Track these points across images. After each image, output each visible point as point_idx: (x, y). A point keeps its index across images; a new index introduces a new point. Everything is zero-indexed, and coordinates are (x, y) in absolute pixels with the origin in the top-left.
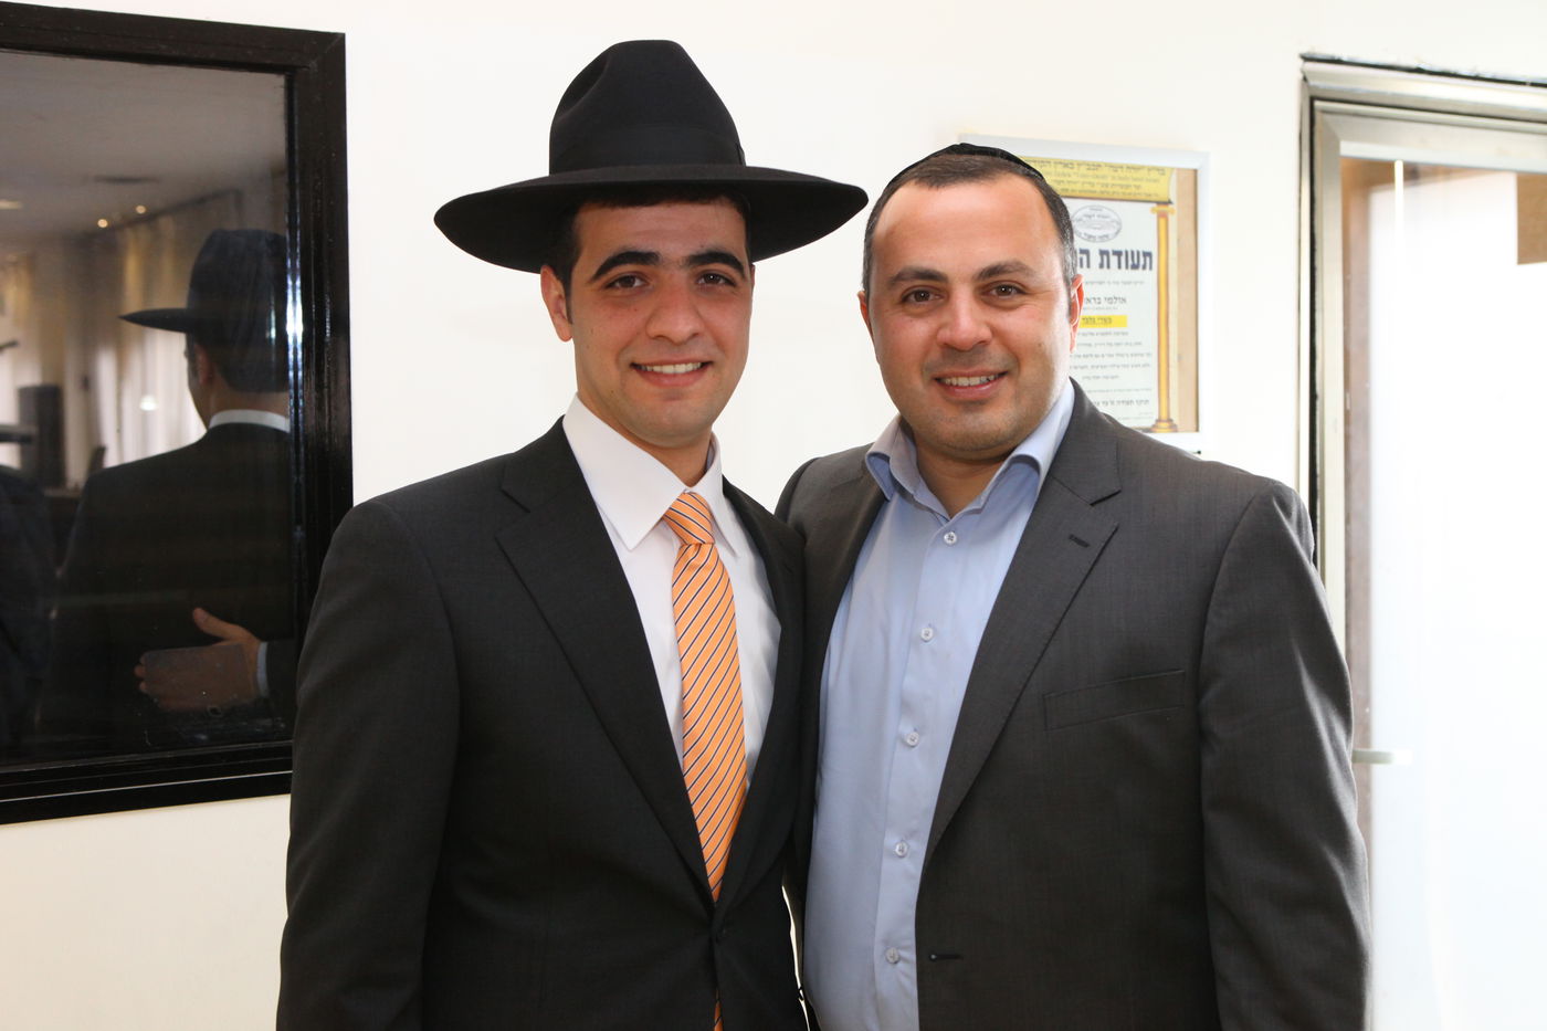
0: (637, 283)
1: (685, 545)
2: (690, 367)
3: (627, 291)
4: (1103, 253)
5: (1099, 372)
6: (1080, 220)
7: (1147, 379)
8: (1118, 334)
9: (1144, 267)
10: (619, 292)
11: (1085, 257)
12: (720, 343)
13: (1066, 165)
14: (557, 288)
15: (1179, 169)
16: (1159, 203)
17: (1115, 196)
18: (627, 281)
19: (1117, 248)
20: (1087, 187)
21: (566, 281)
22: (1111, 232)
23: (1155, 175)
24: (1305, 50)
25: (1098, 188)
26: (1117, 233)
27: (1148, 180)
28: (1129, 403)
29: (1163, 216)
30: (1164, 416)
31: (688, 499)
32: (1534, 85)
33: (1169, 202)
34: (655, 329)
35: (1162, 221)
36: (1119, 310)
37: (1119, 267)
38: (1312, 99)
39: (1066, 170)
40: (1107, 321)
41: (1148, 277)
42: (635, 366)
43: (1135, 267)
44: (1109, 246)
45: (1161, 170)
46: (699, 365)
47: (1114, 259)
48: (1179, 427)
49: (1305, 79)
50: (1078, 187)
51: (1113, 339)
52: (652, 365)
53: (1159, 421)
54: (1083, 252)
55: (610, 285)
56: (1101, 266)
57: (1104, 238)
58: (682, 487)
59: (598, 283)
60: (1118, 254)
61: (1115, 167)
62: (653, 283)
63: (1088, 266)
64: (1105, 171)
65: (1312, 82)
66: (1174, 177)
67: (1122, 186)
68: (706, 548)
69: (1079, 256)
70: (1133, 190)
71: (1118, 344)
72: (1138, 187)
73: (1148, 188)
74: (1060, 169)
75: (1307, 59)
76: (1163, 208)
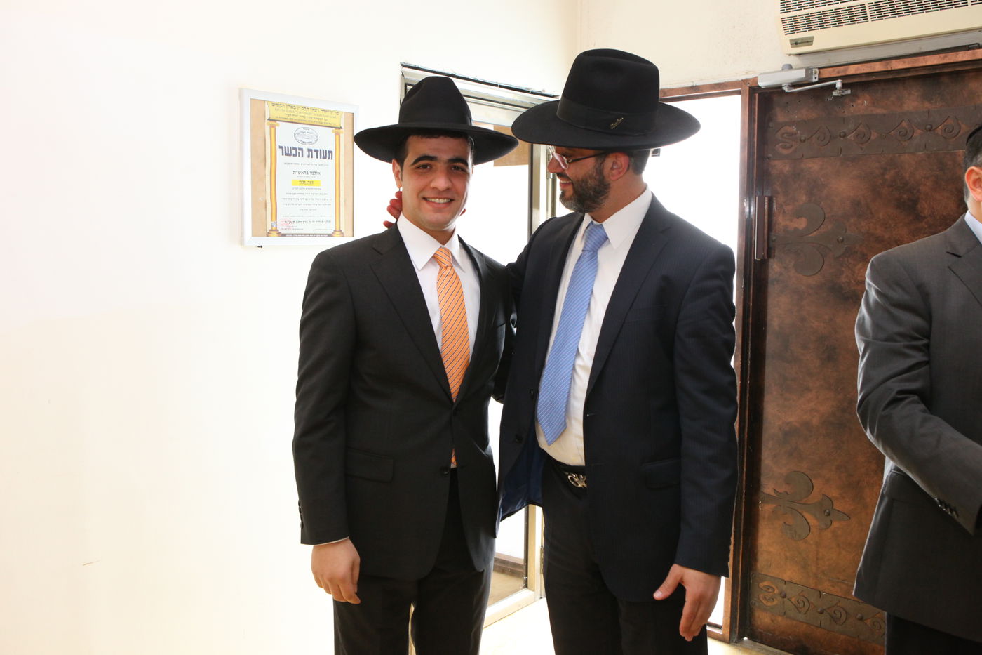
0: (428, 167)
1: (441, 267)
2: (445, 201)
3: (425, 170)
4: (309, 150)
5: (307, 207)
6: (298, 134)
7: (329, 211)
8: (316, 189)
9: (329, 158)
10: (421, 171)
11: (301, 152)
12: (457, 193)
13: (292, 107)
14: (398, 168)
15: (346, 113)
16: (335, 128)
17: (315, 124)
18: (424, 167)
19: (316, 148)
20: (302, 118)
21: (402, 166)
22: (313, 140)
23: (334, 114)
24: (402, 62)
25: (307, 119)
26: (316, 141)
27: (331, 117)
28: (321, 222)
29: (337, 134)
30: (338, 229)
31: (443, 250)
32: (501, 86)
33: (341, 128)
34: (433, 185)
35: (337, 136)
36: (315, 178)
37: (317, 157)
38: (406, 85)
39: (292, 110)
40: (311, 183)
41: (330, 163)
42: (424, 199)
43: (324, 158)
44: (312, 147)
45: (337, 113)
46: (448, 200)
47: (314, 154)
48: (345, 234)
49: (403, 75)
50: (298, 118)
51: (314, 191)
52: (431, 198)
53: (335, 231)
54: (300, 149)
55: (418, 168)
56: (309, 157)
57: (310, 143)
58: (440, 245)
59: (414, 167)
60: (317, 151)
61: (315, 110)
62: (434, 168)
63: (302, 156)
64: (310, 111)
65: (406, 77)
66: (343, 116)
67: (318, 119)
68: (449, 268)
69: (298, 151)
70: (324, 121)
71: (316, 194)
72: (326, 120)
73: (330, 121)
74: (289, 108)
75: (404, 66)
76: (337, 130)
